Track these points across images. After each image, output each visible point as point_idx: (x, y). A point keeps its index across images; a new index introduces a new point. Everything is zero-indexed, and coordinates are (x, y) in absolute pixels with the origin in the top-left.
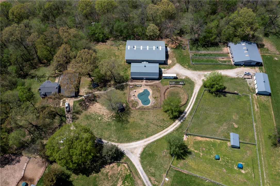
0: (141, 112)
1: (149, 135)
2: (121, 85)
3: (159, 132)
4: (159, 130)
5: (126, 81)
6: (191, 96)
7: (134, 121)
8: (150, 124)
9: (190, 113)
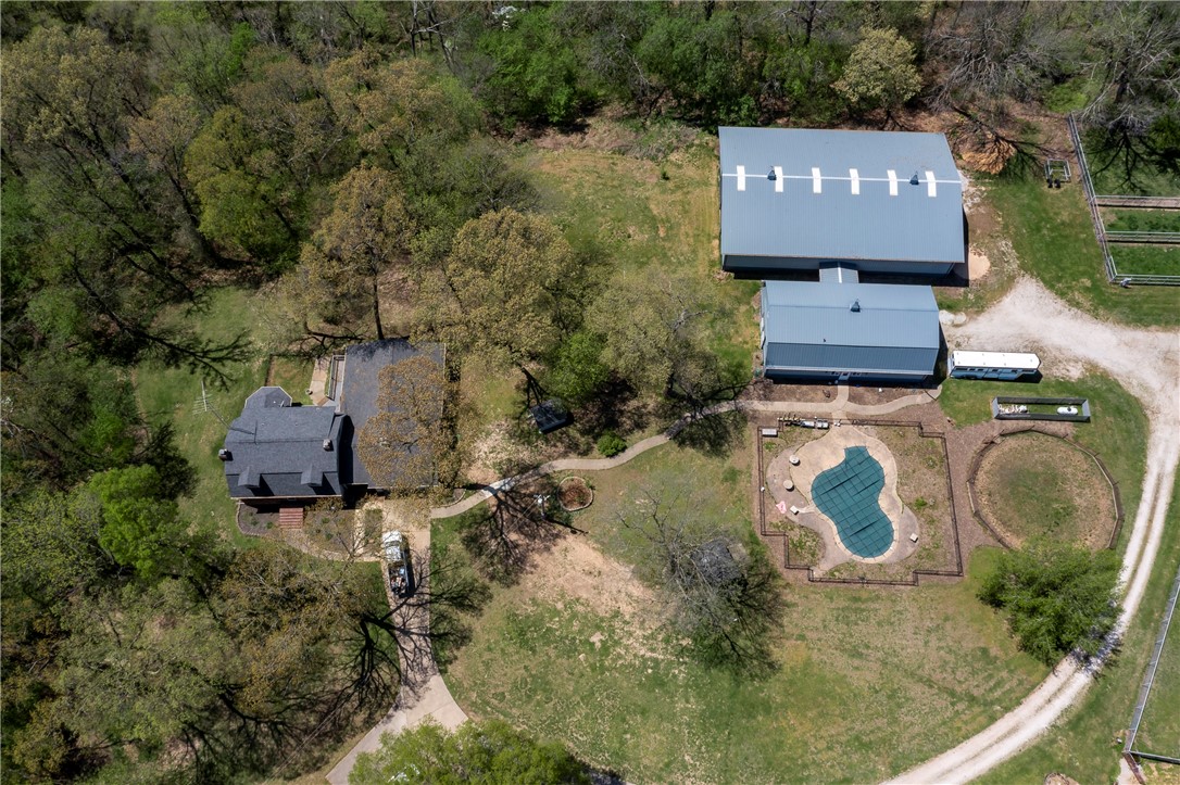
0: (843, 603)
1: (905, 757)
2: (706, 417)
3: (966, 737)
4: (966, 723)
5: (731, 394)
6: (1138, 498)
7: (808, 663)
8: (906, 682)
9: (1146, 615)
